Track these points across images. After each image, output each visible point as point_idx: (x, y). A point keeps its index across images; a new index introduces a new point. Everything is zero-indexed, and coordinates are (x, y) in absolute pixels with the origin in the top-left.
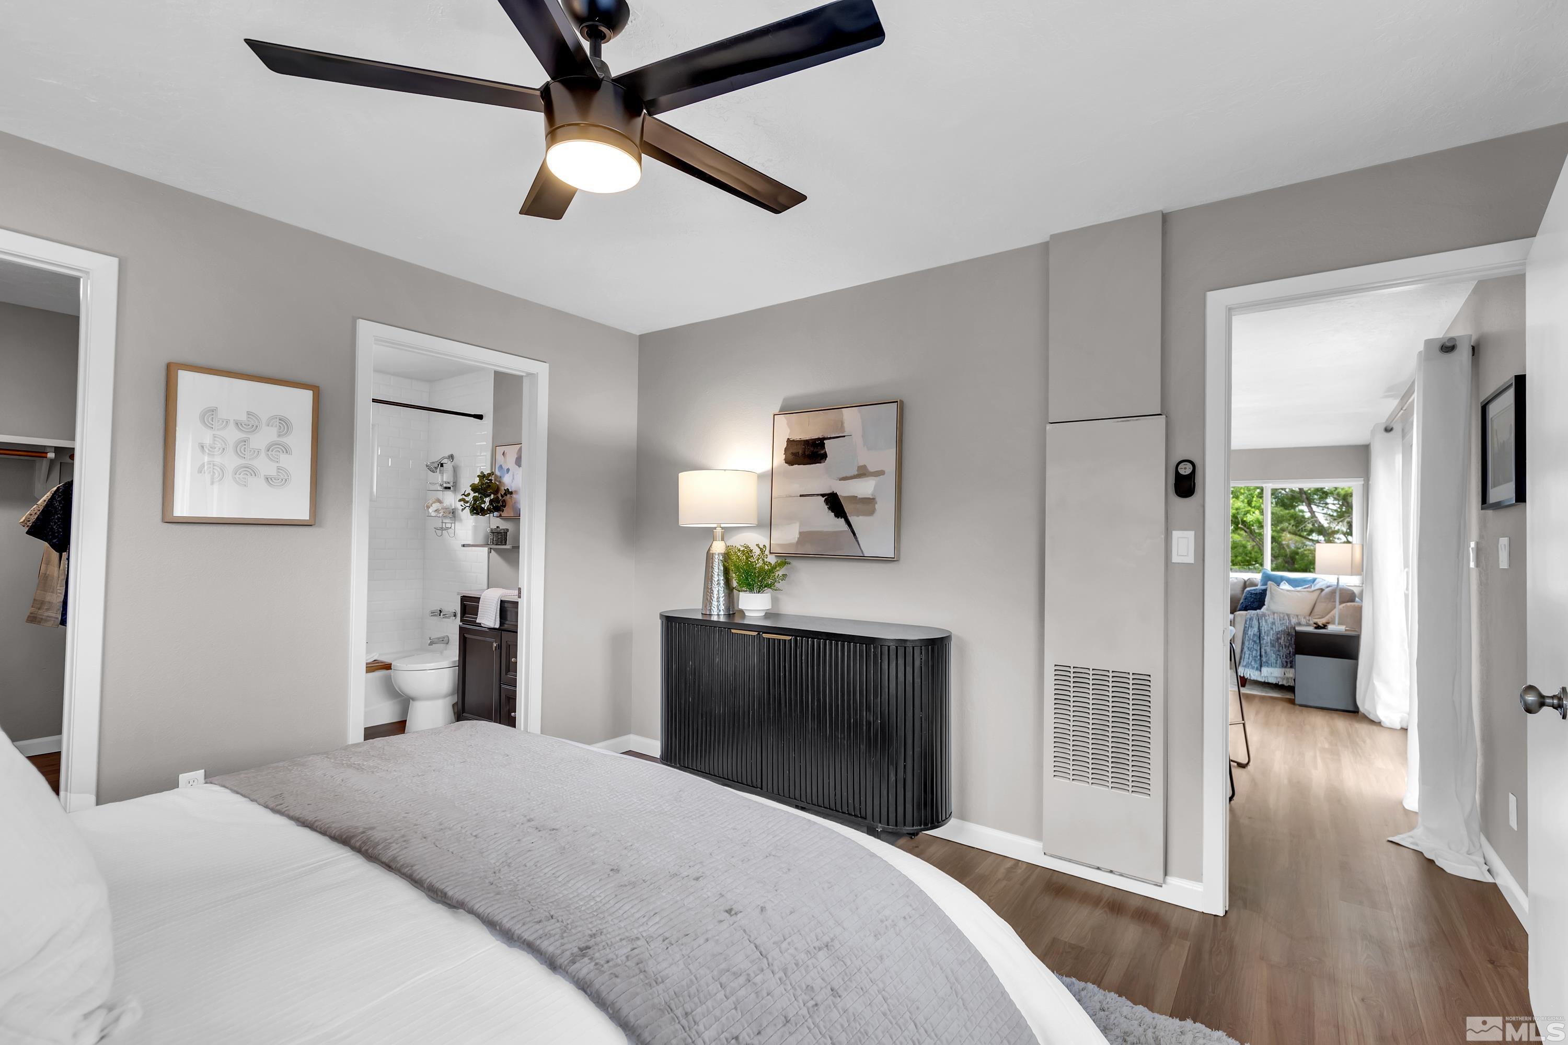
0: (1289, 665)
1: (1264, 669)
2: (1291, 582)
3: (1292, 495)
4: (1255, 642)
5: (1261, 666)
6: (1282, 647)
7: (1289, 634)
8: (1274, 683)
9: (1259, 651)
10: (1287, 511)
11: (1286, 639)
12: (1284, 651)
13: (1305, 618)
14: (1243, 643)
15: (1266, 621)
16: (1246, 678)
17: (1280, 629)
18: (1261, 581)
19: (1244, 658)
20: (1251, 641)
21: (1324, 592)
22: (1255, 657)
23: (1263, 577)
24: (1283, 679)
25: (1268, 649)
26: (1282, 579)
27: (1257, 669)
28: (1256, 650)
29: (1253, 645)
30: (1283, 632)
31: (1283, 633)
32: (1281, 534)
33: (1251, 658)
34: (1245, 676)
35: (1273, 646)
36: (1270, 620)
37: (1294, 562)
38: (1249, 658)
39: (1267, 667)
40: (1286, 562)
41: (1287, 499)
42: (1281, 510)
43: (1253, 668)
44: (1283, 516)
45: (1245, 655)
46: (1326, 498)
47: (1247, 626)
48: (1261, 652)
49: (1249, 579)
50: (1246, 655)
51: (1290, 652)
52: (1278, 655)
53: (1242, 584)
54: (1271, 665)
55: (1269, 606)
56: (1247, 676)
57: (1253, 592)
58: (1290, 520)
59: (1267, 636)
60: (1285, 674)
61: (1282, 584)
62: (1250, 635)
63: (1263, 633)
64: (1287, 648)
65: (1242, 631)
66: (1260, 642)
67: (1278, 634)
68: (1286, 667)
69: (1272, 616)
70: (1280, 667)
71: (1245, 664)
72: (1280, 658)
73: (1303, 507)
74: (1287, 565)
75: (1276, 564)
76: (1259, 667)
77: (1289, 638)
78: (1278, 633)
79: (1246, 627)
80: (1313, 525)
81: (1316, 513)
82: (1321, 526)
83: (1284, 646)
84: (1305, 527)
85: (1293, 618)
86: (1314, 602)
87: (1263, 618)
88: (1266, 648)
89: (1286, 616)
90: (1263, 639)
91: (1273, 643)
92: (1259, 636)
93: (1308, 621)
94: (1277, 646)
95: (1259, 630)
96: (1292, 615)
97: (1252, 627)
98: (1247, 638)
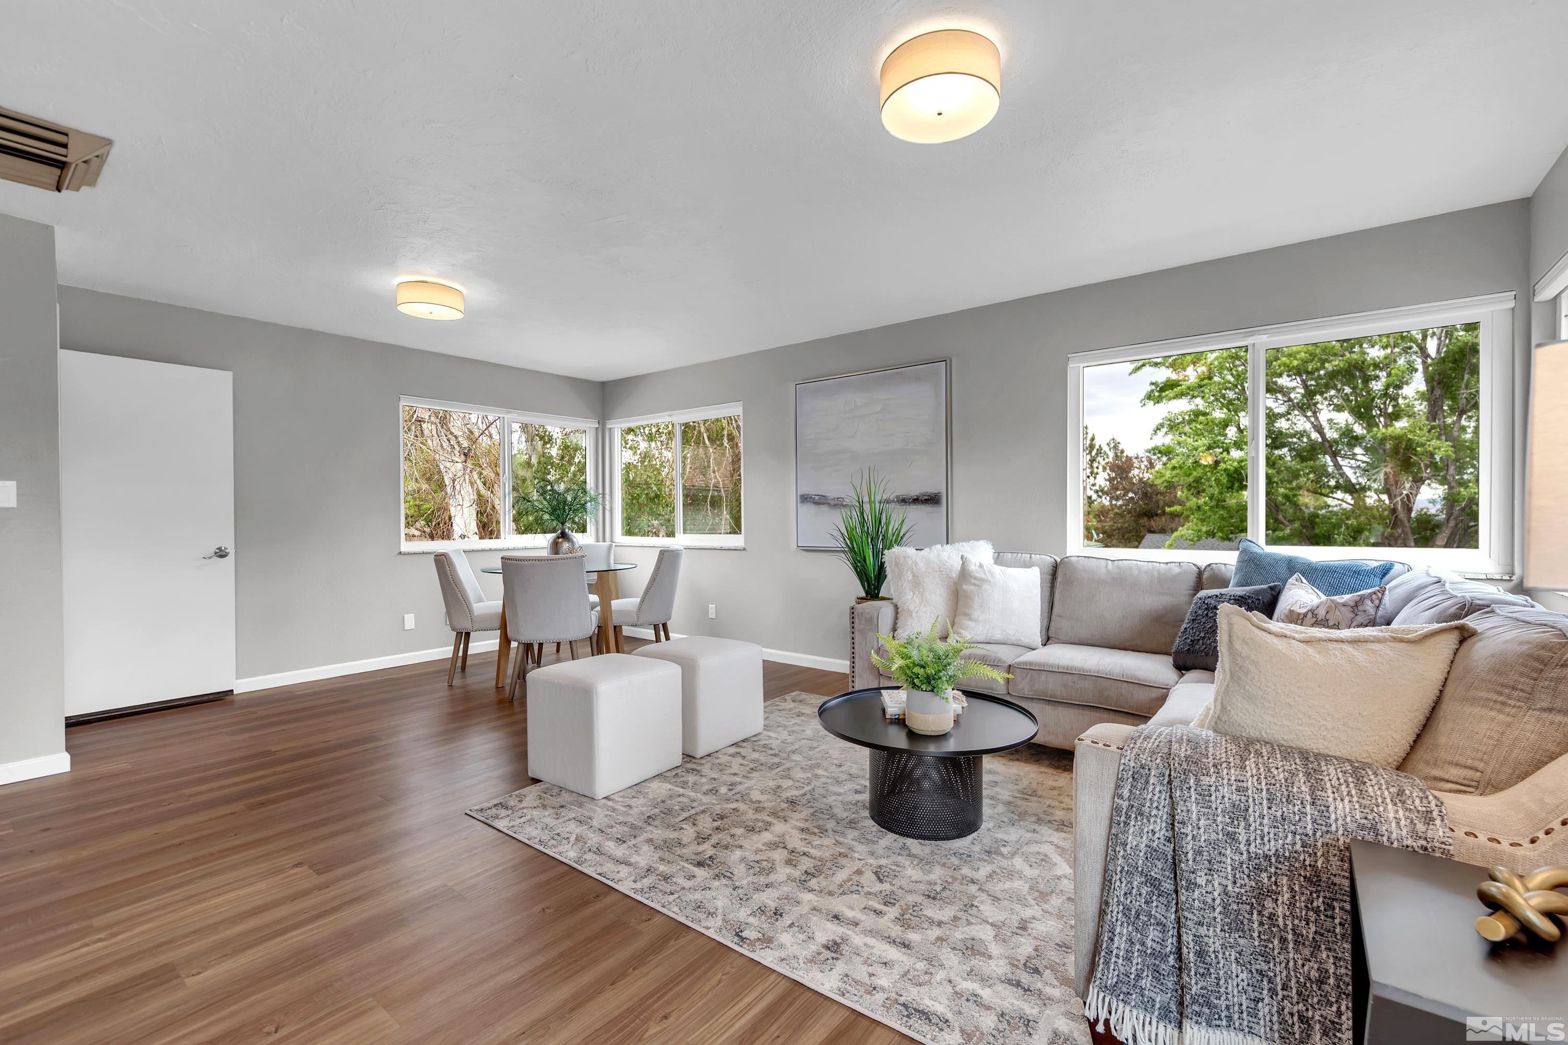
1: (1195, 1026)
2: (1314, 574)
3: (1312, 446)
4: (1154, 883)
5: (1181, 1008)
6: (1284, 941)
7: (1314, 880)
9: (1172, 933)
10: (1306, 464)
11: (1300, 903)
12: (1292, 964)
13: (1394, 790)
14: (1104, 884)
15: (1205, 795)
16: (1118, 1037)
17: (1271, 847)
18: (1236, 574)
19: (1110, 951)
20: (1138, 880)
22: (1153, 954)
23: (1241, 561)
25: (1214, 939)
26: (1292, 566)
27: (1164, 1015)
28: (1162, 927)
29: (1148, 902)
30: (1290, 861)
31: (1284, 867)
32: (1295, 493)
33: (1137, 958)
34: (1113, 1028)
35: (1236, 925)
37: (1314, 527)
38: (1129, 959)
39: (1210, 1018)
40: (1304, 527)
41: (1306, 450)
43: (1148, 1005)
45: (1112, 938)
47: (1125, 804)
48: (1179, 936)
49: (1209, 565)
50: (1117, 939)
51: (1324, 973)
52: (1260, 973)
53: (1191, 580)
54: (1230, 1014)
55: (1224, 709)
56: (1122, 1031)
57: (1213, 603)
59: (1211, 870)
61: (1290, 580)
62: (1137, 848)
65: (1105, 827)
66: (1176, 894)
67: (1258, 868)
69: (1233, 773)
71: (1112, 977)
73: (1327, 459)
74: (1304, 530)
75: (1291, 529)
76: (1174, 1007)
77: (1319, 903)
78: (1260, 863)
80: (1338, 481)
81: (1342, 467)
83: (1291, 936)
85: (1337, 787)
86: (1432, 694)
87: (1192, 781)
88: (1203, 931)
89: (1301, 777)
90: (1189, 882)
91: (1238, 912)
92: (1174, 863)
93: (1421, 827)
94: (1256, 925)
95: (1174, 838)
96: (1331, 773)
97: (1142, 814)
98: (1121, 861)
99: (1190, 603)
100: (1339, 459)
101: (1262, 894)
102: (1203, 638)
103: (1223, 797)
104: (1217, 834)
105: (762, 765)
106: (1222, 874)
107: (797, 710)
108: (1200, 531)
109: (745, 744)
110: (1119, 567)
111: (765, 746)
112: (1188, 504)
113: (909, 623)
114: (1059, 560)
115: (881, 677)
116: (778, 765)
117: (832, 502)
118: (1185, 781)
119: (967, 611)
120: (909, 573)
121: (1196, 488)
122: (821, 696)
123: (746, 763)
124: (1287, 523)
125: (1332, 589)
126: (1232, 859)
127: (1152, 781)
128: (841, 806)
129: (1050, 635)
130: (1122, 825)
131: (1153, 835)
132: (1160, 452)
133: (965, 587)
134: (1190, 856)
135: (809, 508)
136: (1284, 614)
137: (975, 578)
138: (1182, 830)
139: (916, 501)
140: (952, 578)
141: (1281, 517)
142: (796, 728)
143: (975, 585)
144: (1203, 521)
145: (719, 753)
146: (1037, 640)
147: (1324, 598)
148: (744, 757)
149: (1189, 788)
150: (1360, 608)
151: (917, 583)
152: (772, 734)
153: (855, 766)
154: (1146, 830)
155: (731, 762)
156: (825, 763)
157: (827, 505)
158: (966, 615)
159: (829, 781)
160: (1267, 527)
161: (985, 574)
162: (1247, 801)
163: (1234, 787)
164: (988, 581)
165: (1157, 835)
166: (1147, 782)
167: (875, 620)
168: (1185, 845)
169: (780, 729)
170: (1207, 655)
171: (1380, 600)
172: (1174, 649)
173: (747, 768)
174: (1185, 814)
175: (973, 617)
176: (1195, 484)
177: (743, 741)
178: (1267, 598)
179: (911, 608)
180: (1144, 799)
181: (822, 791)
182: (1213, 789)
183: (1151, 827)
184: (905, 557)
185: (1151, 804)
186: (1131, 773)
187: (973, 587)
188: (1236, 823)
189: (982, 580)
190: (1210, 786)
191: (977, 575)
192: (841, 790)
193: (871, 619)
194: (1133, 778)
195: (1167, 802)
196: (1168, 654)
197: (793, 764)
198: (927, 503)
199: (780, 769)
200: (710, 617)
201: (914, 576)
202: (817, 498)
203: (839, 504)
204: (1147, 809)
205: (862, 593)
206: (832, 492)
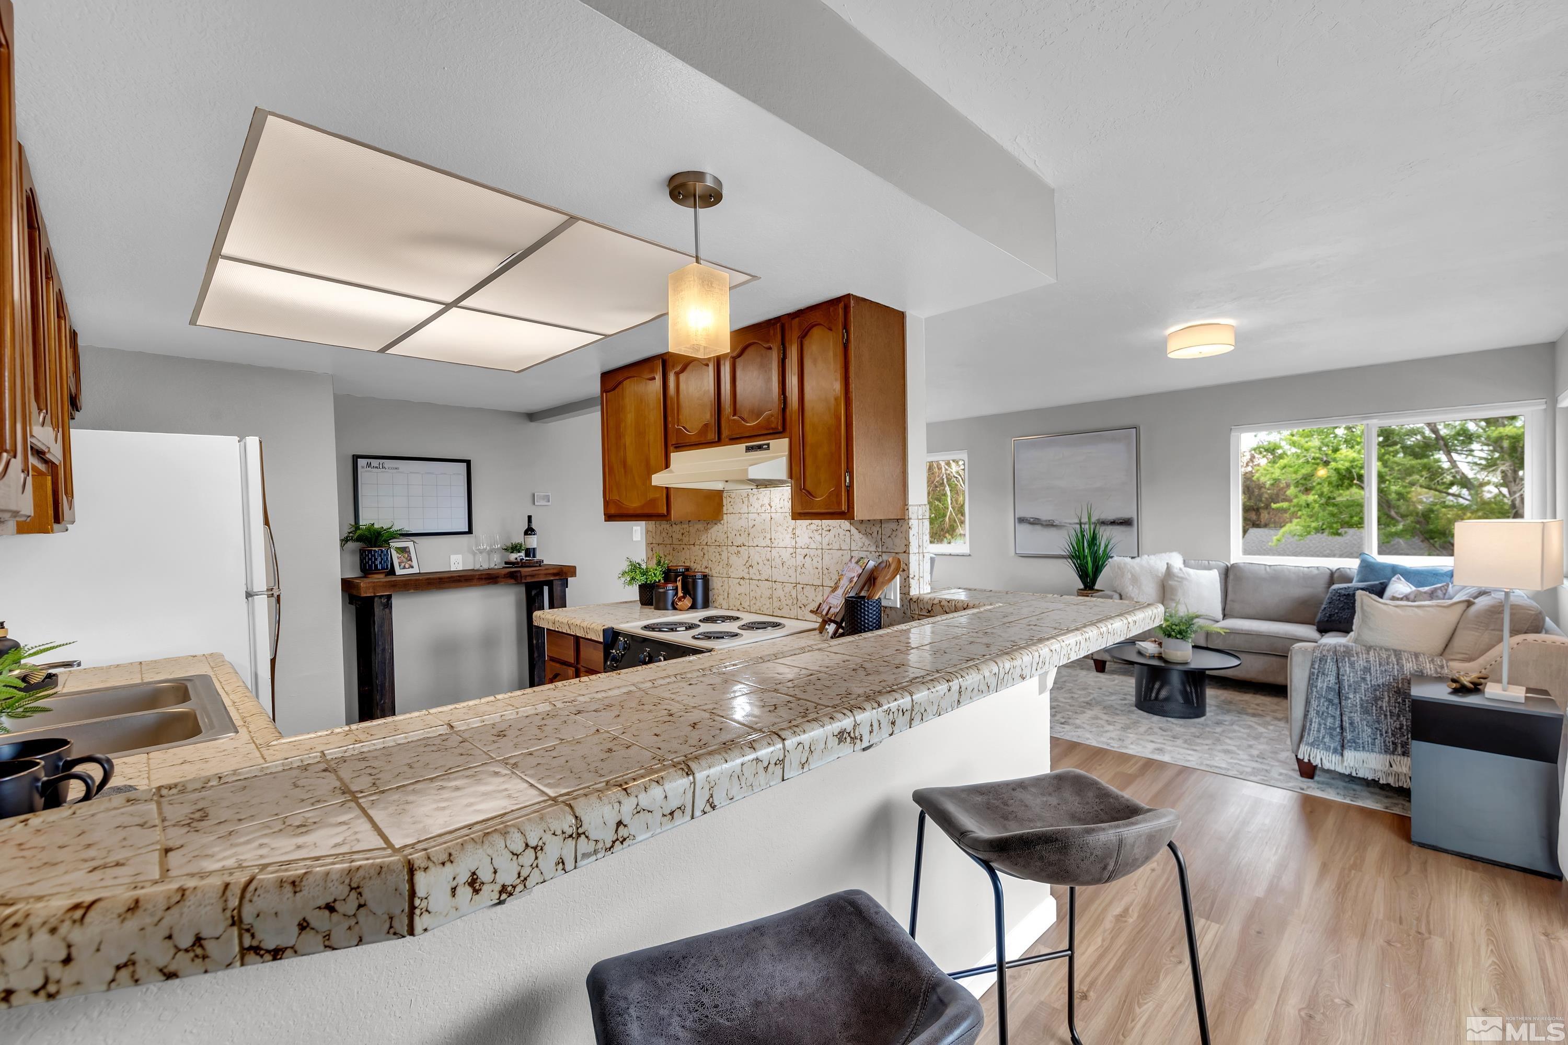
0: (1399, 750)
1: (1348, 754)
2: (1409, 575)
3: (1425, 443)
4: (1330, 701)
5: (1343, 747)
6: (1386, 715)
8: (1370, 778)
9: (1338, 719)
10: (1419, 461)
11: (1393, 700)
12: (1389, 724)
13: (1432, 661)
14: (1308, 702)
15: (1352, 665)
16: (1314, 764)
17: (1380, 681)
18: (1358, 574)
19: (1310, 730)
20: (1322, 700)
21: (1473, 609)
22: (1330, 728)
23: (1361, 566)
24: (1388, 775)
25: (1357, 718)
26: (1395, 570)
27: (1335, 751)
28: (1334, 717)
29: (1327, 708)
30: (1388, 686)
31: (1386, 688)
32: (1408, 490)
33: (1322, 731)
34: (1312, 761)
35: (1366, 711)
36: (1361, 663)
38: (1319, 731)
39: (1355, 750)
41: (1419, 448)
42: (1410, 460)
43: (1327, 749)
44: (1412, 467)
45: (1311, 725)
46: (1470, 443)
47: (1316, 671)
48: (1342, 721)
49: (1339, 569)
50: (1313, 724)
51: (1402, 725)
52: (1376, 728)
53: (1327, 577)
54: (1363, 747)
55: (1359, 634)
56: (1316, 762)
57: (1343, 592)
58: (1421, 471)
59: (1355, 692)
60: (1391, 766)
61: (1393, 579)
62: (1322, 688)
63: (1346, 687)
64: (1395, 718)
65: (1306, 680)
66: (1340, 703)
67: (1375, 690)
68: (1393, 753)
69: (1364, 656)
70: (1380, 753)
71: (1311, 740)
72: (1381, 735)
73: (1441, 456)
75: (1404, 525)
76: (1339, 748)
77: (1400, 700)
78: (1376, 688)
79: (1313, 674)
80: (1454, 477)
81: (1458, 463)
82: (1464, 476)
83: (1388, 714)
84: (1442, 479)
85: (1407, 660)
86: (1454, 626)
87: (1347, 659)
88: (1352, 715)
89: (1393, 656)
90: (1346, 697)
91: (1367, 707)
92: (1339, 693)
93: (1439, 670)
94: (1374, 711)
95: (1339, 681)
96: (1405, 656)
97: (1324, 674)
98: (1315, 693)
99: (1327, 592)
100: (1454, 455)
101: (1376, 699)
102: (1337, 613)
104: (1358, 678)
106: (1360, 693)
108: (1309, 526)
112: (1295, 501)
114: (1229, 565)
117: (1044, 523)
118: (1344, 659)
119: (1173, 597)
120: (1130, 574)
121: (1306, 485)
124: (1400, 519)
125: (1419, 584)
126: (1364, 687)
127: (1328, 661)
129: (1226, 613)
130: (1315, 679)
131: (1329, 682)
132: (1266, 450)
133: (1170, 582)
135: (1024, 528)
136: (1390, 596)
137: (1178, 577)
138: (1342, 679)
139: (1113, 523)
140: (1159, 577)
141: (1393, 513)
143: (1177, 581)
144: (1311, 517)
146: (1221, 616)
147: (1414, 588)
149: (1345, 662)
150: (1435, 594)
151: (1136, 580)
154: (1326, 680)
157: (1040, 525)
158: (1172, 600)
160: (1379, 521)
162: (1370, 666)
163: (1364, 661)
164: (1186, 579)
165: (1331, 682)
168: (1344, 684)
170: (1340, 622)
171: (1446, 590)
172: (1317, 620)
174: (1343, 673)
176: (1303, 482)
178: (1379, 588)
180: (1325, 668)
182: (1355, 662)
183: (1328, 679)
184: (1125, 564)
185: (1328, 670)
187: (1176, 583)
188: (1366, 674)
189: (1182, 578)
191: (1180, 575)
194: (1320, 660)
195: (1335, 669)
196: (1313, 624)
198: (1122, 525)
201: (1132, 575)
202: (1032, 520)
203: (1050, 525)
204: (1326, 672)
205: (1082, 586)
206: (1044, 516)
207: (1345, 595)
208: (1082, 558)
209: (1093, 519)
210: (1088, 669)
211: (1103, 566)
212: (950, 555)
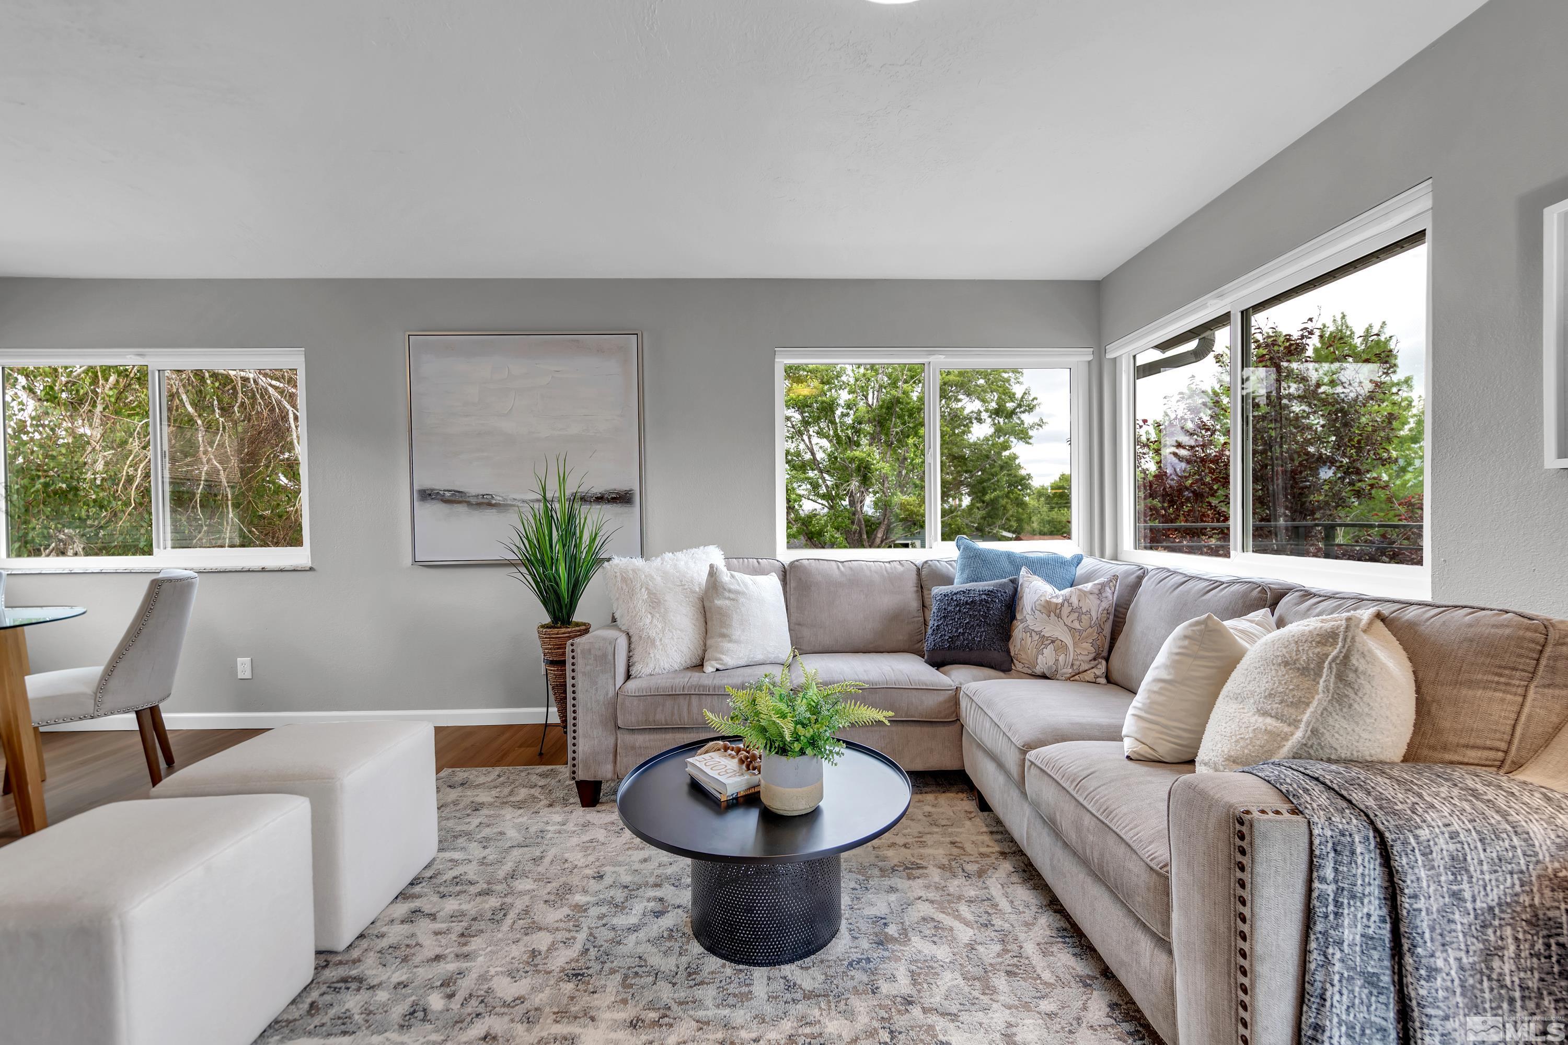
11: (1526, 951)
17: (1493, 896)
18: (961, 570)
20: (1357, 985)
23: (966, 557)
26: (1012, 560)
30: (1514, 907)
31: (1509, 916)
35: (1473, 1002)
53: (914, 577)
62: (1353, 943)
63: (1426, 933)
67: (1484, 925)
77: (1539, 945)
78: (1485, 919)
91: (1473, 986)
92: (1396, 949)
97: (1353, 897)
99: (926, 602)
101: (1488, 954)
102: (963, 634)
103: (1442, 850)
104: (1443, 897)
105: (474, 919)
106: (1455, 946)
107: (466, 801)
109: (417, 889)
110: (851, 568)
111: (456, 881)
113: (652, 655)
114: (786, 564)
115: (618, 732)
116: (504, 910)
117: (473, 501)
118: (1407, 842)
119: (724, 631)
120: (643, 590)
122: (490, 769)
123: (444, 926)
126: (1462, 924)
127: (1359, 850)
128: (655, 950)
130: (1331, 917)
131: (1368, 920)
133: (718, 602)
134: (1427, 936)
135: (429, 512)
136: (1040, 605)
137: (730, 591)
138: (1415, 906)
139: (600, 499)
140: (695, 592)
142: (487, 832)
143: (729, 598)
145: (378, 924)
146: (789, 654)
148: (433, 917)
149: (1413, 851)
151: (655, 602)
152: (456, 855)
153: (621, 870)
154: (1359, 915)
155: (413, 935)
156: (575, 880)
157: (465, 505)
158: (723, 636)
159: (604, 910)
161: (739, 584)
162: (1463, 848)
163: (1447, 835)
164: (743, 593)
165: (1373, 919)
166: (1353, 853)
167: (610, 657)
168: (1419, 924)
169: (461, 841)
171: (1115, 587)
172: (927, 646)
173: (454, 937)
174: (1415, 885)
175: (734, 637)
177: (412, 884)
179: (652, 633)
180: (1354, 876)
181: (608, 934)
182: (1432, 843)
183: (1365, 910)
184: (633, 570)
185: (1364, 881)
186: (1330, 845)
187: (724, 602)
188: (1459, 878)
189: (737, 592)
190: (1429, 841)
191: (731, 587)
192: (633, 920)
193: (605, 656)
194: (1335, 851)
195: (1377, 872)
196: (909, 651)
197: (526, 899)
198: (616, 503)
199: (512, 915)
200: (240, 675)
201: (650, 593)
202: (448, 494)
203: (485, 503)
204: (1359, 889)
205: (547, 619)
206: (473, 486)
207: (967, 603)
208: (548, 564)
209: (570, 490)
210: (565, 802)
211: (587, 578)
212: (263, 570)
